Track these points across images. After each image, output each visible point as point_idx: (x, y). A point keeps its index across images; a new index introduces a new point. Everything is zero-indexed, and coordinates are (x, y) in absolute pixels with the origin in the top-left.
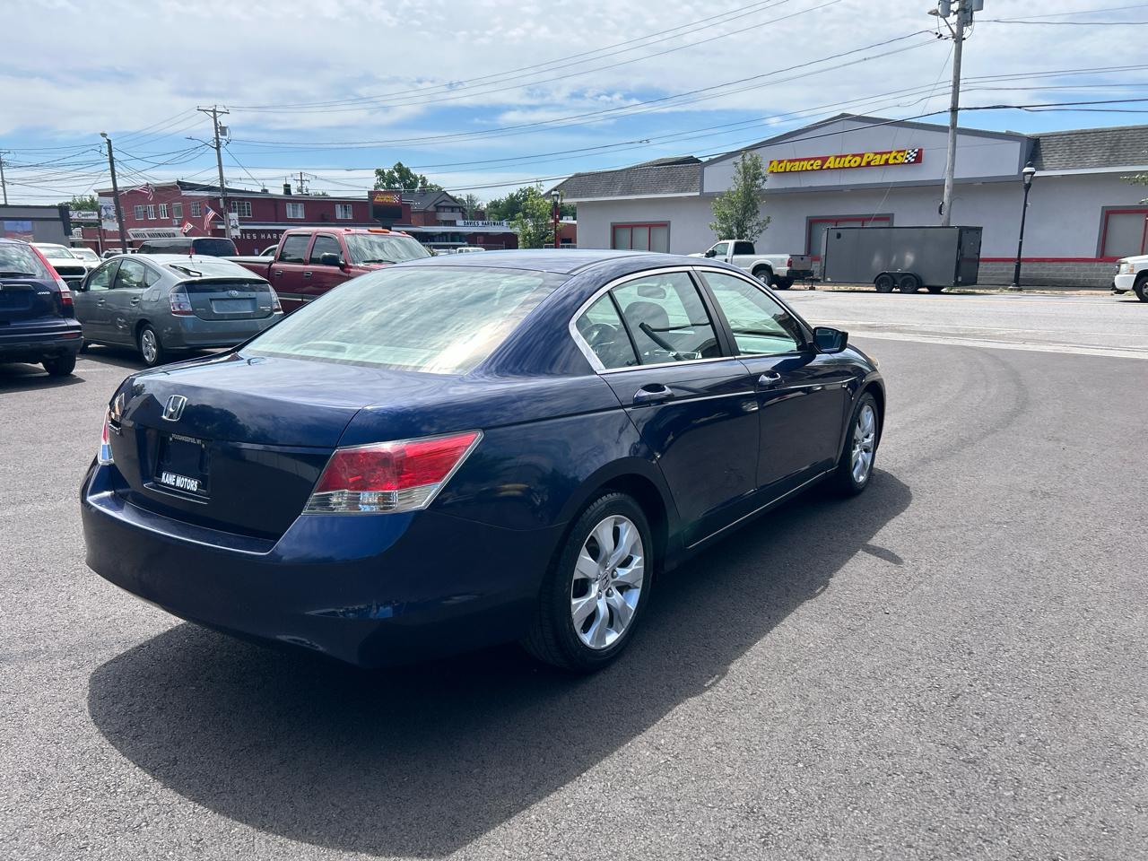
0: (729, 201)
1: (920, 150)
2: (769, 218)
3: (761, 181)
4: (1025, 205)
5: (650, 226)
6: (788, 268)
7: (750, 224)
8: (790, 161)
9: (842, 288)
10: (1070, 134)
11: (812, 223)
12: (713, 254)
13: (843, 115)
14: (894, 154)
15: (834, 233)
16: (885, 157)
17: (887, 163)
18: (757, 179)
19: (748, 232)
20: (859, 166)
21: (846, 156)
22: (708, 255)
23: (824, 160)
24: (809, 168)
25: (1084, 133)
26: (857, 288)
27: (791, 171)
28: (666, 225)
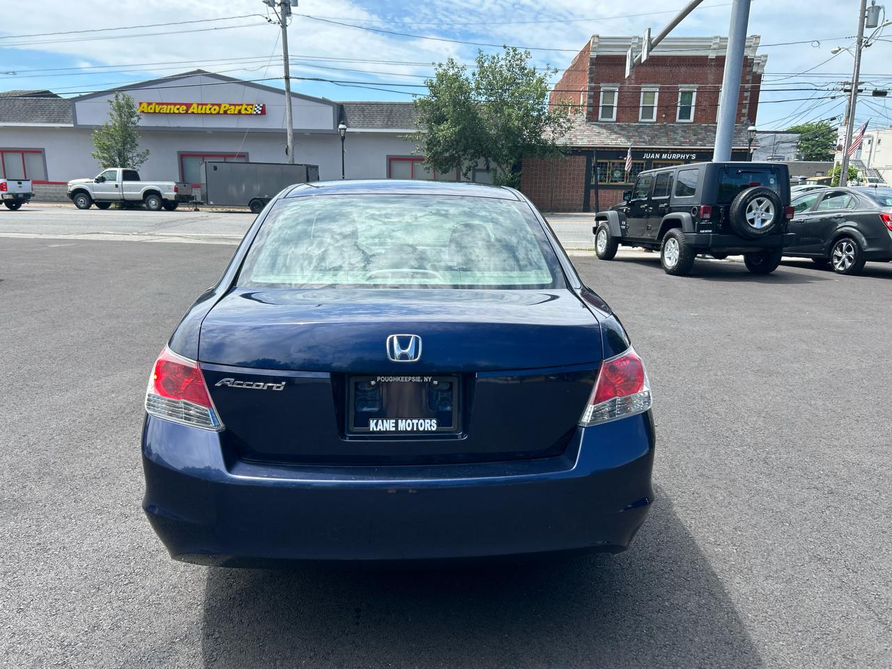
0: (108, 134)
1: (264, 105)
2: (148, 150)
3: (136, 118)
4: (343, 152)
5: (23, 152)
6: (175, 193)
7: (131, 155)
8: (159, 104)
9: (220, 210)
10: (362, 104)
11: (183, 156)
12: (102, 180)
13: (199, 71)
14: (244, 106)
15: (211, 166)
16: (238, 108)
17: (240, 112)
18: (132, 117)
19: (130, 162)
20: (218, 113)
21: (206, 104)
22: (98, 181)
23: (189, 106)
24: (177, 112)
25: (370, 104)
26: (231, 210)
27: (160, 113)
28: (40, 152)
